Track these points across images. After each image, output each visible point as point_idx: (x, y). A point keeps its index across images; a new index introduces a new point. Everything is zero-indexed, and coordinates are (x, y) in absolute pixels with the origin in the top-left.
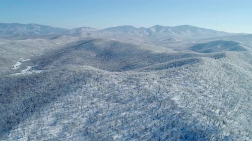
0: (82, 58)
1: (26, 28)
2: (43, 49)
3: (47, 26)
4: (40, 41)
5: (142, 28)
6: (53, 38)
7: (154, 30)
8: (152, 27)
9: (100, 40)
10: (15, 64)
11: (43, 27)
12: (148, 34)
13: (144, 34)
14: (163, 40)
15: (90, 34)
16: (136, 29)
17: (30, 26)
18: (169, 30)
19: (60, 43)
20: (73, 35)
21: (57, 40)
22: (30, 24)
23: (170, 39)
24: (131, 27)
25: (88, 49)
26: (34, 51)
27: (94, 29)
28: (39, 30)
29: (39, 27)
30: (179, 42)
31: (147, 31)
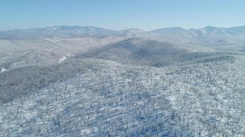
0: (117, 56)
1: (83, 30)
2: (88, 47)
3: (100, 29)
4: (87, 40)
5: (192, 30)
6: (101, 38)
7: (205, 32)
8: (202, 29)
9: (138, 39)
10: (61, 58)
11: (97, 29)
12: (197, 35)
13: (193, 36)
14: (213, 41)
15: (135, 35)
16: (184, 30)
17: (87, 28)
18: (223, 31)
19: (104, 42)
20: (120, 36)
21: (103, 39)
22: (87, 27)
23: (221, 41)
24: (180, 29)
25: (125, 47)
26: (80, 48)
27: (141, 30)
28: (94, 32)
29: (94, 29)
30: (232, 44)
31: (196, 33)
